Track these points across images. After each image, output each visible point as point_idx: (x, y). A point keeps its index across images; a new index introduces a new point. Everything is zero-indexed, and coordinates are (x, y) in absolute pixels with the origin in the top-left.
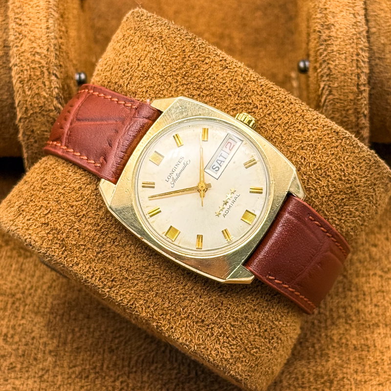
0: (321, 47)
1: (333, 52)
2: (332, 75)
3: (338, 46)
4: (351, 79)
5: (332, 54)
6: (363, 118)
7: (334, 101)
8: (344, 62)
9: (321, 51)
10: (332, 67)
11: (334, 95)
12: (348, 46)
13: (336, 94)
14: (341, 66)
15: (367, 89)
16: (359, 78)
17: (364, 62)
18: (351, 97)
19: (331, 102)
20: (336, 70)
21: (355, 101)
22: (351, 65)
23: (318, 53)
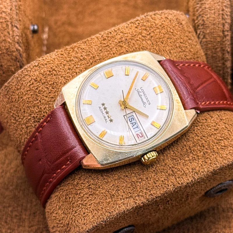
0: (198, 5)
1: (206, 9)
2: (205, 25)
3: (209, 5)
4: (218, 27)
5: (205, 10)
6: (227, 54)
7: (206, 42)
8: (213, 16)
9: (197, 8)
10: (205, 19)
11: (207, 38)
12: (216, 5)
13: (208, 38)
14: (211, 19)
15: (229, 33)
16: (224, 26)
17: (227, 15)
18: (219, 39)
19: (205, 43)
20: (208, 21)
21: (222, 42)
22: (218, 18)
23: (196, 10)
